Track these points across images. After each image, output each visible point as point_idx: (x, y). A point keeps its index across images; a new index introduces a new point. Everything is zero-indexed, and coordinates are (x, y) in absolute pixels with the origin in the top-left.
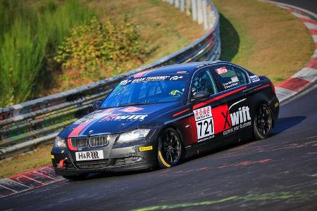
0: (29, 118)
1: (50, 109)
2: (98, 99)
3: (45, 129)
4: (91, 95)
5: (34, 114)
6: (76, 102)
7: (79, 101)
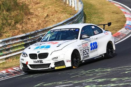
0: (4, 46)
1: (13, 42)
2: (34, 39)
3: (11, 51)
4: (31, 37)
5: (7, 44)
6: (24, 40)
7: (26, 39)
